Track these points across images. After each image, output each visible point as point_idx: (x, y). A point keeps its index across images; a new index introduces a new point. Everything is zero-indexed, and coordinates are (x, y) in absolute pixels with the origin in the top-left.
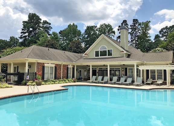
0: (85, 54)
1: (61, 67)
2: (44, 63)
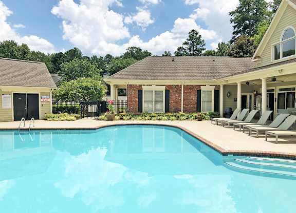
0: (255, 58)
1: (181, 90)
2: (141, 86)
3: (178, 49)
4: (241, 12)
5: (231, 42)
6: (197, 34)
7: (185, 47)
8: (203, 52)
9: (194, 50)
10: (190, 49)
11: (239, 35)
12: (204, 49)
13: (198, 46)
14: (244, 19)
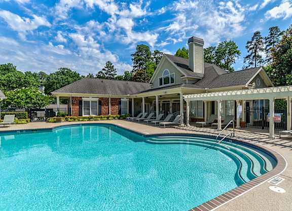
1: (109, 101)
2: (81, 97)
3: (99, 73)
4: (138, 55)
5: (133, 71)
6: (111, 64)
7: (103, 72)
8: (115, 76)
9: (109, 75)
10: (106, 73)
11: (137, 68)
12: (116, 74)
13: (112, 72)
14: (140, 60)
